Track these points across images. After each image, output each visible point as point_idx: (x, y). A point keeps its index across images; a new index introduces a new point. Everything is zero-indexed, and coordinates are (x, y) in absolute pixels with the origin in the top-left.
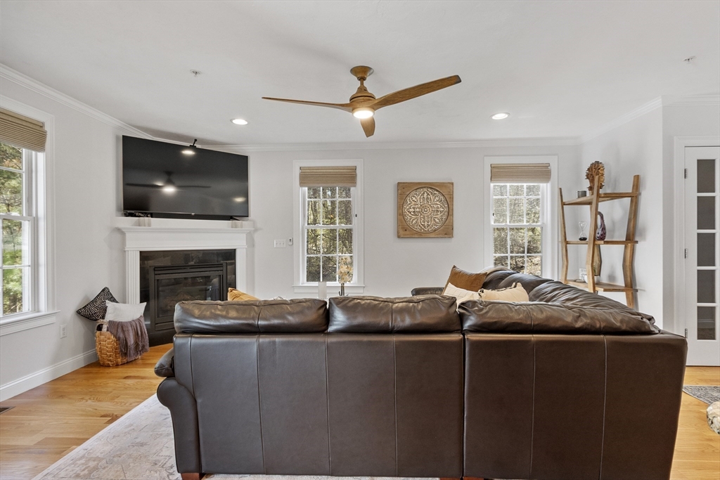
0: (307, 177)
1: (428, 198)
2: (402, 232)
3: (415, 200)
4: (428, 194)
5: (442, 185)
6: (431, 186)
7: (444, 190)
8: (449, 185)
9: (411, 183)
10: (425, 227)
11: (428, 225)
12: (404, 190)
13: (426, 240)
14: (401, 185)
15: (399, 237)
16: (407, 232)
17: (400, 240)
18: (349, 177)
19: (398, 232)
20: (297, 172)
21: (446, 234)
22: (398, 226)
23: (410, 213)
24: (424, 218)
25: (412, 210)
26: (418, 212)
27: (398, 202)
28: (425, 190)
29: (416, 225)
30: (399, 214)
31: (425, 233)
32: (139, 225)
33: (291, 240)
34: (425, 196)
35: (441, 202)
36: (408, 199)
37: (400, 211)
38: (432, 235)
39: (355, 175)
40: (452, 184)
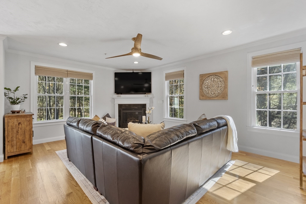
0: (168, 77)
1: (214, 80)
2: (201, 97)
3: (208, 82)
4: (214, 78)
5: (221, 73)
6: (215, 75)
7: (222, 76)
8: (225, 72)
9: (205, 74)
10: (212, 94)
11: (214, 93)
12: (203, 78)
13: (213, 101)
14: (201, 75)
15: (200, 99)
16: (204, 97)
17: (201, 101)
18: (182, 74)
19: (200, 98)
20: (164, 75)
21: (223, 98)
22: (200, 94)
23: (205, 88)
24: (212, 90)
26: (209, 87)
27: (200, 84)
28: (213, 76)
29: (208, 93)
30: (200, 89)
31: (213, 97)
32: (118, 97)
33: (163, 101)
34: (212, 79)
35: (220, 81)
36: (204, 81)
37: (201, 87)
38: (216, 98)
39: (184, 74)
40: (227, 72)
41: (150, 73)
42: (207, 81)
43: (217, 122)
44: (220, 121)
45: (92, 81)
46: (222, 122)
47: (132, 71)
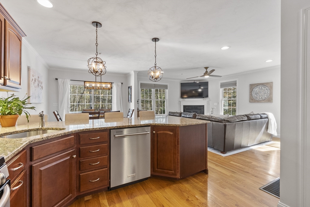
0: (222, 85)
1: (261, 89)
2: (251, 101)
4: (262, 87)
5: (267, 83)
6: (263, 84)
7: (268, 85)
8: (270, 83)
9: (254, 84)
10: (260, 99)
11: (262, 98)
12: (252, 87)
13: (261, 103)
14: (251, 85)
15: (250, 102)
16: (253, 101)
18: (235, 84)
19: (250, 101)
20: (220, 84)
21: (269, 101)
22: (250, 98)
23: (254, 94)
24: (260, 95)
25: (255, 93)
26: (258, 94)
27: (250, 91)
28: (260, 86)
29: (257, 98)
30: (250, 95)
31: (260, 101)
32: (183, 100)
33: (218, 103)
34: (260, 88)
35: (267, 89)
36: (253, 89)
37: (251, 94)
38: (263, 101)
39: (236, 83)
40: (272, 83)
41: (208, 82)
42: (256, 89)
43: (260, 116)
44: (262, 115)
45: (167, 90)
46: (264, 116)
47: (193, 82)
